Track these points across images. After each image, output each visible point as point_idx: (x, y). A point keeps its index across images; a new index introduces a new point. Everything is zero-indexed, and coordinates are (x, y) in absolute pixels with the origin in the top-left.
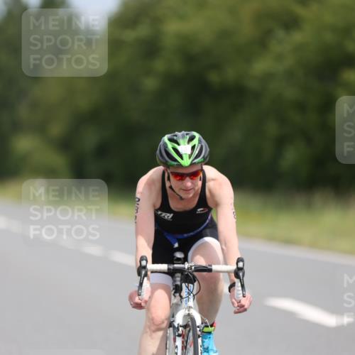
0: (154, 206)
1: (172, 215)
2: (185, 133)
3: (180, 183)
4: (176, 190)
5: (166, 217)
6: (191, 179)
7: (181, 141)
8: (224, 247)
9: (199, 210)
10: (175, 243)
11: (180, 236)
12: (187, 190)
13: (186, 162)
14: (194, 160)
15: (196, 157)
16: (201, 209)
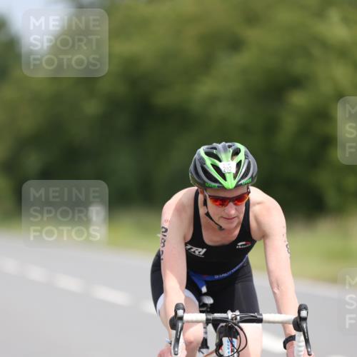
0: (185, 238)
1: (205, 250)
2: (227, 144)
3: (220, 209)
4: (215, 218)
5: (197, 253)
6: (236, 204)
7: (222, 156)
8: (276, 291)
9: (240, 244)
10: (202, 286)
11: (209, 278)
12: (229, 219)
13: (230, 183)
14: (240, 181)
15: (243, 177)
16: (244, 243)
